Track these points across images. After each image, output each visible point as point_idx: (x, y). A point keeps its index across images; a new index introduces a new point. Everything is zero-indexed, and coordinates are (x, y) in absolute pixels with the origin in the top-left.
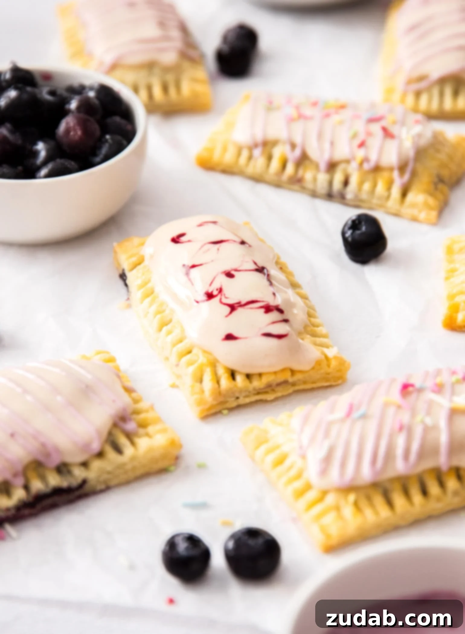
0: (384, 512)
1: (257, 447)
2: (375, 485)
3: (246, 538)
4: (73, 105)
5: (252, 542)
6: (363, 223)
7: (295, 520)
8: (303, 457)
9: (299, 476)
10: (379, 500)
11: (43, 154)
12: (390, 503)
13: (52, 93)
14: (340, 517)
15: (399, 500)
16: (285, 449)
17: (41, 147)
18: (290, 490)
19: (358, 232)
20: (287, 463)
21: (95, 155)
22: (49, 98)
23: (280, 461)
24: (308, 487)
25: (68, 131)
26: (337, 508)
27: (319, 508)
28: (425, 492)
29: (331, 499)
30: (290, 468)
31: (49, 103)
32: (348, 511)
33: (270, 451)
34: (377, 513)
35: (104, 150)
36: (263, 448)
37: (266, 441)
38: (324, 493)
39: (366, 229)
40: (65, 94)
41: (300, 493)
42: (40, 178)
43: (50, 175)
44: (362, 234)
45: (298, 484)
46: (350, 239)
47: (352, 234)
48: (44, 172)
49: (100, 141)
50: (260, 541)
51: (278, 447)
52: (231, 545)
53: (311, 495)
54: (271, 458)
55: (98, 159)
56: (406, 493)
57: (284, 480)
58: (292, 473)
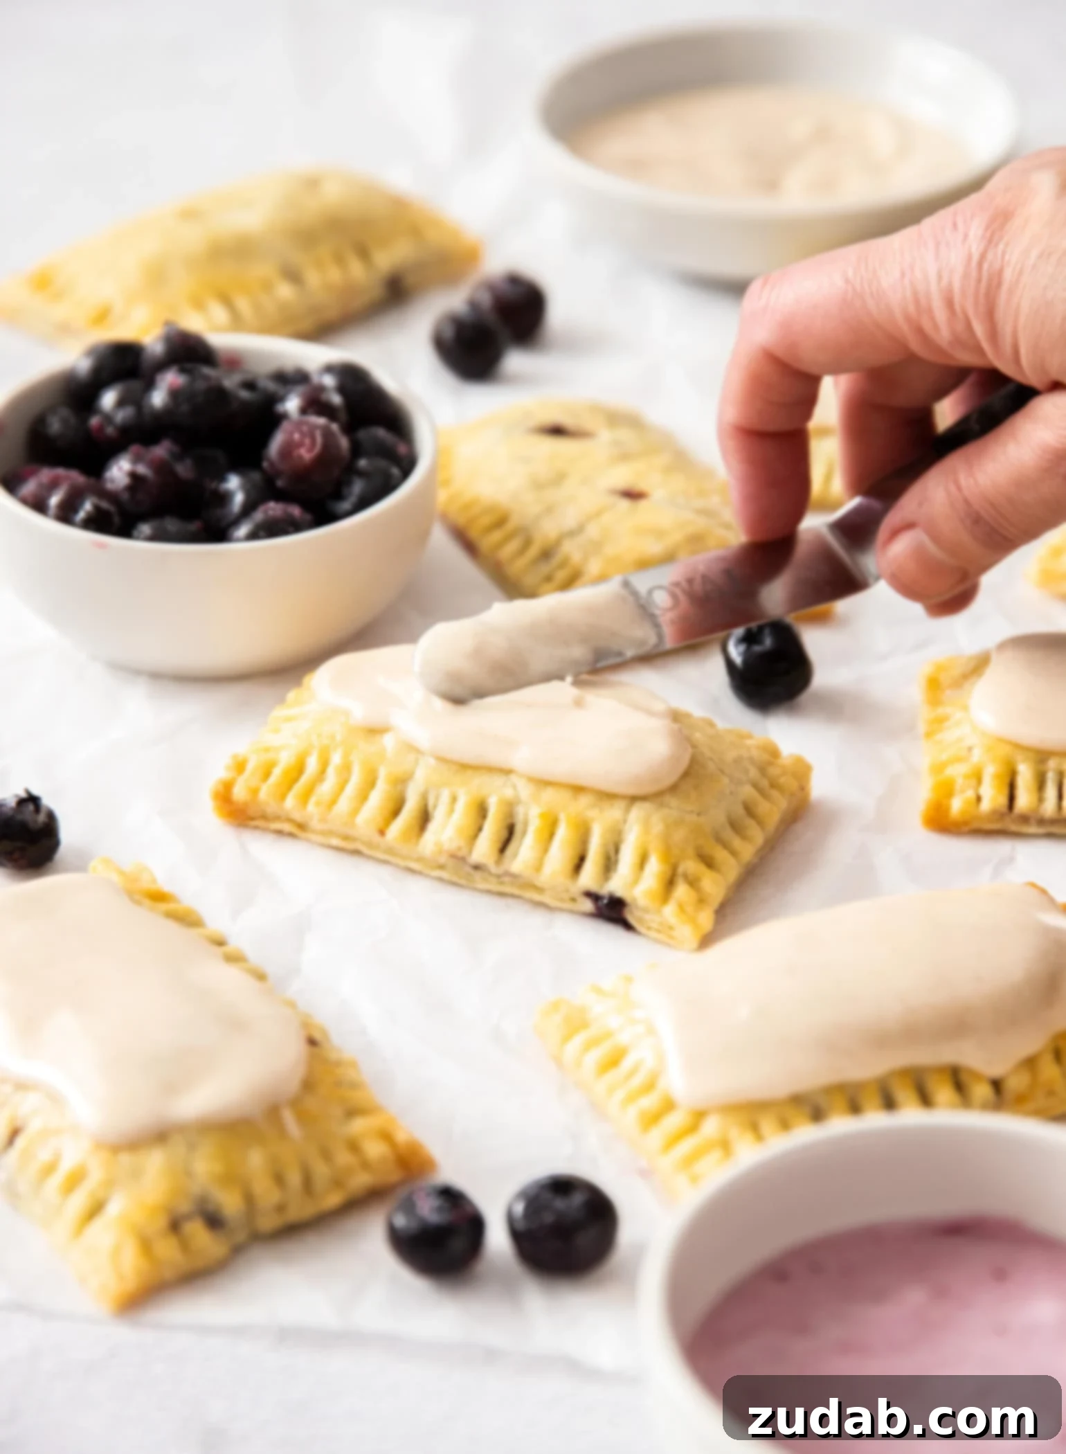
1: (567, 1038)
2: (796, 1100)
3: (548, 1195)
4: (292, 405)
5: (560, 1204)
6: (767, 631)
9: (650, 1086)
11: (239, 499)
13: (250, 385)
16: (623, 1038)
17: (233, 483)
18: (632, 1114)
19: (757, 648)
20: (627, 1064)
21: (338, 495)
22: (245, 394)
23: (613, 1061)
24: (668, 1106)
25: (288, 450)
26: (724, 1144)
27: (688, 1145)
28: (889, 1102)
29: (711, 1127)
30: (634, 1072)
31: (245, 404)
33: (592, 1045)
35: (357, 487)
36: (579, 1040)
37: (583, 1027)
38: (699, 1116)
39: (773, 643)
40: (271, 386)
41: (652, 1119)
42: (239, 540)
43: (253, 536)
44: (765, 651)
45: (649, 1102)
47: (744, 654)
48: (243, 530)
49: (350, 470)
50: (578, 1199)
51: (608, 1035)
52: (519, 1208)
53: (674, 1121)
54: (593, 1058)
55: (346, 505)
56: (855, 1108)
57: (620, 1095)
58: (637, 1081)
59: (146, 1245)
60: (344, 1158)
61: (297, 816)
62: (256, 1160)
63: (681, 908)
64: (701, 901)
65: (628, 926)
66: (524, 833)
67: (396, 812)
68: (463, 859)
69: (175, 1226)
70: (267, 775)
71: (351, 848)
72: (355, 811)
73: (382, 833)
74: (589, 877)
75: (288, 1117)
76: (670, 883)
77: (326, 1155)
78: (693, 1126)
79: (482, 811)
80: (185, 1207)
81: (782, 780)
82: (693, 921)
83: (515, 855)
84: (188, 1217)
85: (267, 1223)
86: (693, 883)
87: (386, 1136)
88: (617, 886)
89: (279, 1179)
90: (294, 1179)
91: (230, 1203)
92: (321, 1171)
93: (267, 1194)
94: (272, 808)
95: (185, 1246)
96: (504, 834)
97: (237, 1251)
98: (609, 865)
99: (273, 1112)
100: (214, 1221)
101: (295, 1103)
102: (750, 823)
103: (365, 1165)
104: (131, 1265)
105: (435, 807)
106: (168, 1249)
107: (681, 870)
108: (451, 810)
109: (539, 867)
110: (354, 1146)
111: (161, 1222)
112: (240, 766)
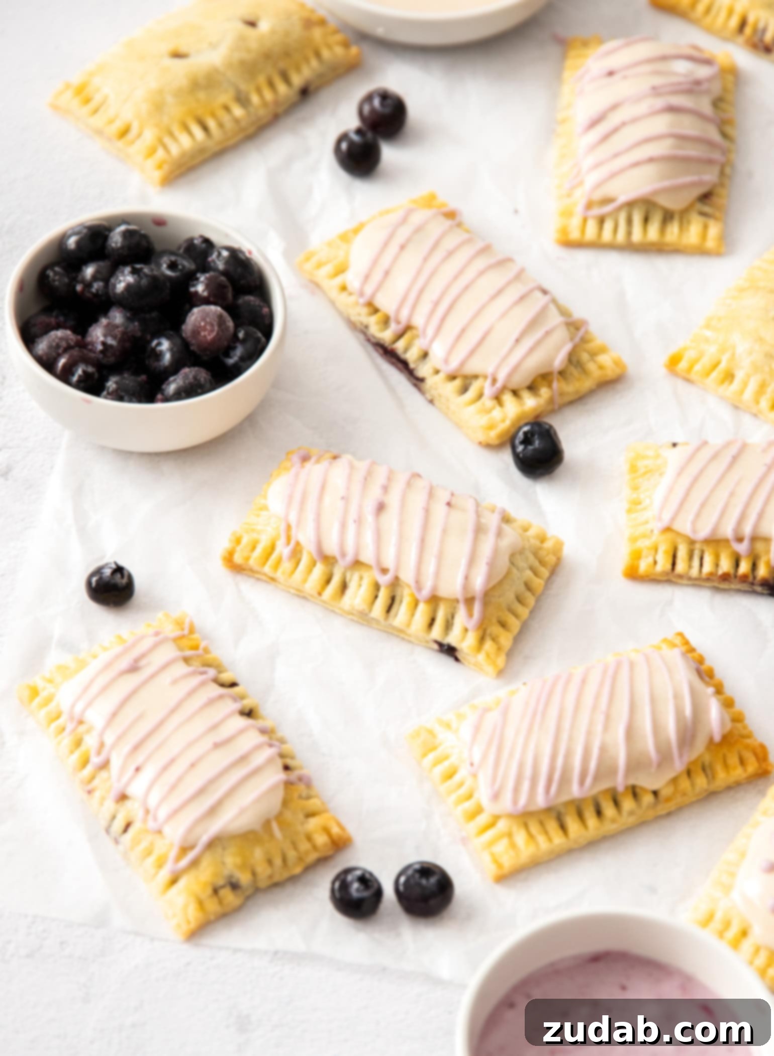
0: (558, 839)
1: (425, 755)
2: (548, 810)
3: (417, 876)
4: (200, 288)
6: (536, 437)
7: (464, 841)
8: (475, 776)
9: (470, 796)
10: (552, 826)
12: (563, 827)
13: (173, 266)
14: (513, 845)
15: (573, 825)
16: (455, 760)
17: (165, 347)
18: (461, 809)
19: (530, 448)
20: (457, 778)
23: (450, 775)
24: (479, 810)
26: (510, 835)
27: (490, 834)
28: (599, 813)
29: (502, 825)
30: (461, 785)
32: (520, 837)
33: (438, 762)
34: (550, 839)
36: (431, 757)
37: (434, 748)
38: (495, 819)
39: (539, 444)
41: (471, 816)
44: (535, 450)
45: (469, 805)
46: (521, 455)
47: (524, 450)
50: (433, 879)
51: (447, 757)
53: (483, 819)
54: (439, 771)
56: (580, 815)
57: (453, 797)
58: (462, 791)
59: (201, 903)
60: (304, 846)
61: (271, 574)
62: (258, 854)
63: (488, 655)
64: (499, 649)
65: (457, 659)
66: (401, 602)
67: (328, 581)
68: (366, 615)
69: (216, 891)
70: (254, 548)
71: (301, 595)
72: (305, 580)
73: (320, 594)
74: (437, 632)
75: (275, 826)
76: (482, 640)
77: (295, 846)
78: (492, 825)
79: (377, 587)
80: (221, 882)
81: (547, 559)
82: (494, 663)
83: (396, 615)
84: (223, 887)
85: (263, 884)
86: (494, 639)
87: (326, 830)
88: (452, 639)
89: (270, 862)
90: (278, 862)
91: (244, 878)
92: (292, 854)
93: (263, 871)
94: (256, 567)
95: (221, 902)
96: (389, 601)
97: (248, 898)
98: (448, 626)
99: (267, 824)
100: (234, 886)
101: (279, 817)
102: (528, 595)
103: (315, 848)
104: (193, 915)
105: (350, 580)
106: (212, 906)
107: (488, 631)
108: (360, 586)
109: (409, 624)
110: (309, 838)
111: (209, 891)
112: (238, 541)
